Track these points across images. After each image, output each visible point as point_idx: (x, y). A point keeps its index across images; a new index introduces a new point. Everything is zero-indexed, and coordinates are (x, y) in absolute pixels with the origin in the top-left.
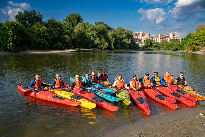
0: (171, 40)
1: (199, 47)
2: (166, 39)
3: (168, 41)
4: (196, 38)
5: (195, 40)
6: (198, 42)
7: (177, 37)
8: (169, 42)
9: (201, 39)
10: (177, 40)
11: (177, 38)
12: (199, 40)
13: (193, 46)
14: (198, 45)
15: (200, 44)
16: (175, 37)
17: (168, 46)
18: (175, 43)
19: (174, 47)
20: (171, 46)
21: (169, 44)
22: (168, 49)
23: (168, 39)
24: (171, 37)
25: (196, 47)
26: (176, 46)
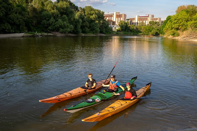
0: (150, 22)
1: (179, 31)
2: (144, 21)
3: (147, 24)
4: (175, 21)
5: (174, 23)
6: (178, 26)
7: (157, 19)
8: (148, 25)
9: (181, 23)
10: (156, 23)
11: (157, 21)
12: (179, 24)
13: (173, 30)
14: (177, 29)
15: (180, 28)
16: (154, 19)
17: (147, 30)
18: (154, 27)
19: (154, 31)
20: (150, 29)
21: (148, 28)
22: (146, 33)
23: (147, 21)
24: (149, 19)
25: (176, 31)
26: (155, 30)
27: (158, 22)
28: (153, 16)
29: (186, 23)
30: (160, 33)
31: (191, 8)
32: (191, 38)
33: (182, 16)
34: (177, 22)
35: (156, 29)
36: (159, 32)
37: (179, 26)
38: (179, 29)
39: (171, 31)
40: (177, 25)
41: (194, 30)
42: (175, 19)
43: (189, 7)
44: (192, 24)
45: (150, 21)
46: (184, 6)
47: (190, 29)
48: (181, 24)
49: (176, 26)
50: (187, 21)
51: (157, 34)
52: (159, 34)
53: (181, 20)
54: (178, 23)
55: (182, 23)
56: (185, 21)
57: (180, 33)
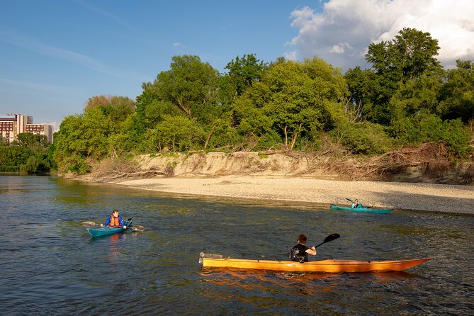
0: (20, 136)
1: (88, 160)
2: (4, 133)
3: (11, 140)
4: (77, 133)
5: (74, 138)
6: (84, 147)
7: (41, 128)
8: (15, 142)
9: (91, 137)
10: (39, 138)
11: (42, 133)
12: (86, 141)
13: (74, 156)
14: (85, 154)
15: (90, 151)
16: (33, 128)
17: (11, 157)
18: (34, 148)
19: (32, 161)
20: (20, 155)
21: (14, 152)
22: (10, 167)
23: (12, 134)
24: (20, 128)
25: (80, 160)
26: (37, 157)
27: (45, 137)
28: (29, 120)
29: (103, 139)
30: (51, 166)
31: (120, 104)
32: (117, 176)
33: (93, 120)
34: (82, 134)
35: (38, 154)
36: (48, 165)
37: (88, 145)
38: (90, 155)
39: (69, 158)
40: (83, 142)
41: (124, 156)
42: (76, 128)
43: (115, 100)
44: (118, 141)
45: (21, 132)
46: (103, 98)
47: (115, 155)
48: (91, 141)
49: (79, 145)
50: (106, 134)
51: (42, 170)
52: (48, 170)
53: (90, 131)
54: (85, 138)
55: (95, 138)
56: (101, 132)
57: (92, 164)
